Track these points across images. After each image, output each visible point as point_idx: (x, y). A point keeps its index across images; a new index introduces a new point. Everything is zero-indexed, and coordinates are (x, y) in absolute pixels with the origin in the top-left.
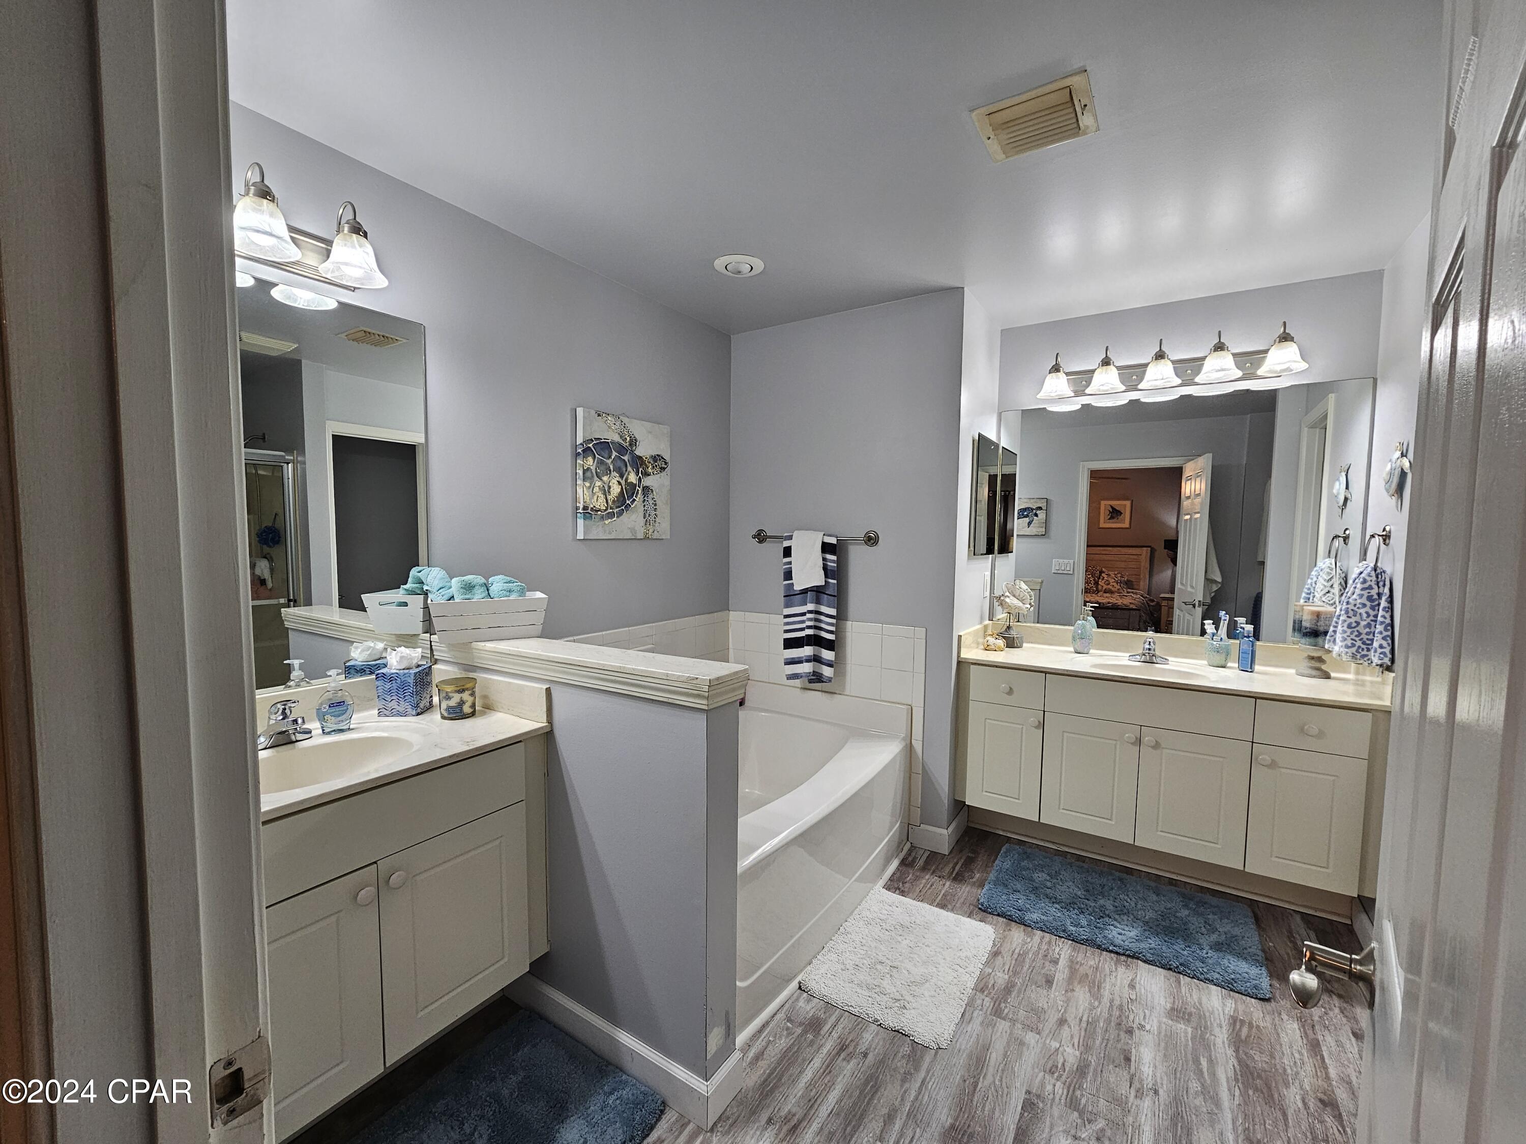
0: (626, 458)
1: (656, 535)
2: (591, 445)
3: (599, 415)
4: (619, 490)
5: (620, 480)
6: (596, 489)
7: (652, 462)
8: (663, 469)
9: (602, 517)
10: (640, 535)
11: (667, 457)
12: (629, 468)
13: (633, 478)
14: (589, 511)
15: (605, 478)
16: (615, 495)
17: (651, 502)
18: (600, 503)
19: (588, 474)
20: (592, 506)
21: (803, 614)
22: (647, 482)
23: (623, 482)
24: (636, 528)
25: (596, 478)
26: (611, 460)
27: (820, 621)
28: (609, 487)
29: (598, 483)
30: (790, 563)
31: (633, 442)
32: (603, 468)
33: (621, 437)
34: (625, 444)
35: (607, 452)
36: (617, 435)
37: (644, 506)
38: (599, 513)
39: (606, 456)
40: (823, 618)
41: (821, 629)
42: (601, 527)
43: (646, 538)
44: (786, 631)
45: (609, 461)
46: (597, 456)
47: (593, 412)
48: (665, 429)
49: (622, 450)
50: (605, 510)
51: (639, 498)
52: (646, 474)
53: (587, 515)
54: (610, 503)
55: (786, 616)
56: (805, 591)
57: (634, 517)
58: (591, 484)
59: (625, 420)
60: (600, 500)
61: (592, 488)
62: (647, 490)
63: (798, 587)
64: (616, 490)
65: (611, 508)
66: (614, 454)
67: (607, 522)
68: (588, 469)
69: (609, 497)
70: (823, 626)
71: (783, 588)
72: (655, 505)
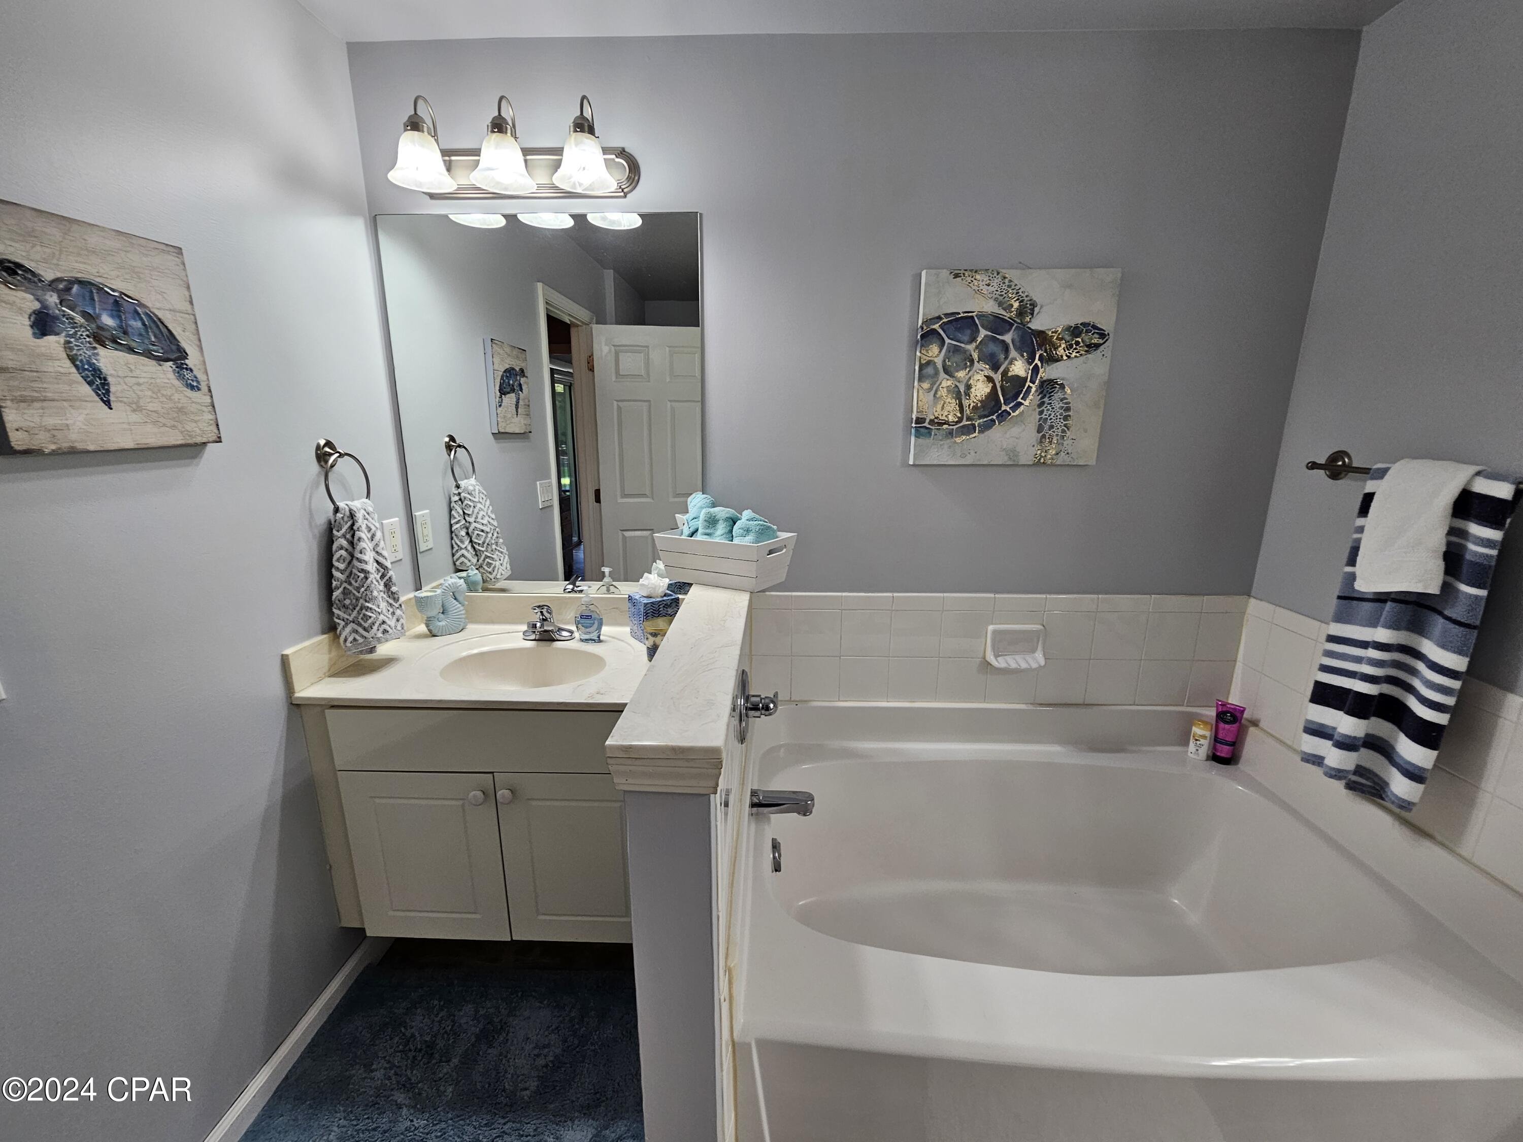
0: (1008, 338)
1: (1062, 459)
2: (936, 326)
3: (957, 276)
4: (988, 390)
5: (992, 374)
6: (943, 392)
7: (1068, 338)
8: (1092, 347)
9: (950, 434)
10: (1026, 458)
11: (1106, 324)
12: (1013, 353)
13: (1019, 368)
14: (926, 424)
15: (961, 374)
16: (979, 398)
17: (1057, 405)
18: (949, 411)
19: (929, 370)
20: (932, 417)
21: (1364, 645)
22: (1048, 372)
23: (997, 377)
24: (1018, 449)
25: (942, 375)
26: (974, 345)
27: (1414, 672)
28: (968, 387)
29: (947, 383)
30: (1361, 530)
31: (1028, 308)
32: (957, 358)
33: (1000, 304)
34: (1006, 315)
35: (968, 332)
36: (992, 302)
37: (1041, 413)
38: (945, 426)
39: (966, 338)
40: (1421, 666)
41: (1410, 689)
42: (946, 446)
43: (1039, 463)
44: (1325, 669)
45: (971, 347)
46: (947, 341)
47: (945, 273)
48: (1110, 275)
49: (998, 324)
50: (957, 423)
51: (1030, 401)
52: (1052, 359)
53: (922, 430)
54: (967, 411)
55: (1332, 639)
56: (1381, 598)
57: (1015, 431)
58: (932, 385)
59: (1010, 274)
60: (947, 408)
61: (934, 391)
62: (1048, 387)
63: (1365, 585)
64: (981, 390)
65: (968, 419)
66: (983, 333)
67: (958, 440)
68: (929, 363)
69: (966, 403)
70: (1417, 684)
71: (1340, 579)
72: (1068, 409)
